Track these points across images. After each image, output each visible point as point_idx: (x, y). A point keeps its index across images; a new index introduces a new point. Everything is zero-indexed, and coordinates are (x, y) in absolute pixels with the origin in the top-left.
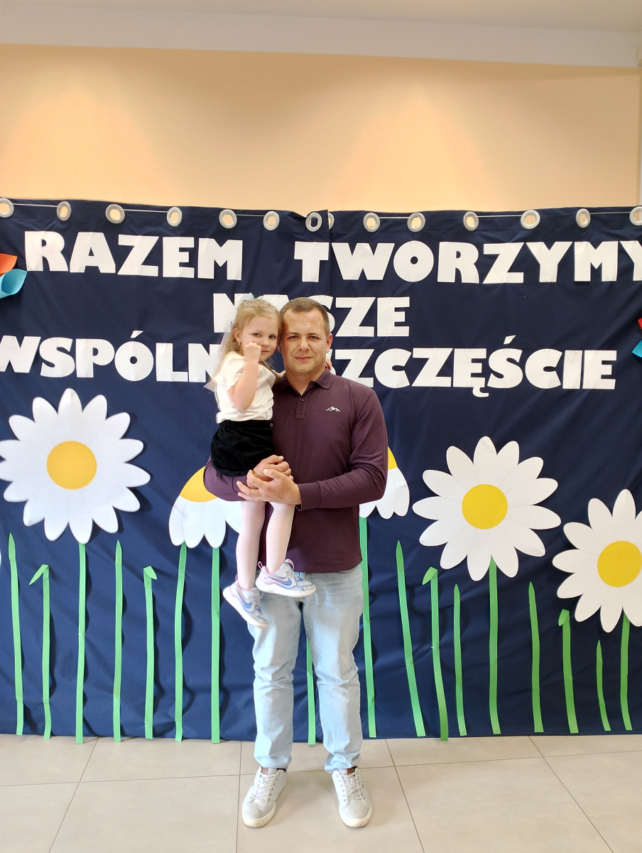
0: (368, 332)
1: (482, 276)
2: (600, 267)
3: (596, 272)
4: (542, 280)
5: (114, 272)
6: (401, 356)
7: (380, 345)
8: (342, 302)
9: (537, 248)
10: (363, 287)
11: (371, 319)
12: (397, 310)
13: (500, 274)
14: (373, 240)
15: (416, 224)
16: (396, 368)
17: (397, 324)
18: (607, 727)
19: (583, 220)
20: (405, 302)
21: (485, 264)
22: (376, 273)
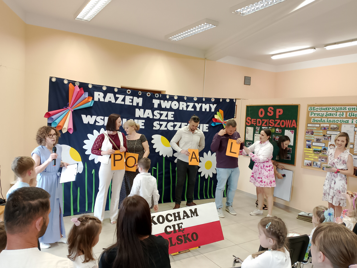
0: (166, 118)
1: (187, 109)
3: (206, 109)
4: (197, 110)
5: (115, 102)
6: (172, 124)
7: (168, 121)
8: (162, 112)
9: (196, 104)
10: (165, 109)
11: (167, 116)
12: (172, 114)
13: (190, 109)
14: (168, 100)
15: (176, 98)
16: (171, 126)
17: (172, 117)
18: (205, 198)
19: (204, 100)
20: (173, 113)
21: (187, 106)
22: (168, 107)
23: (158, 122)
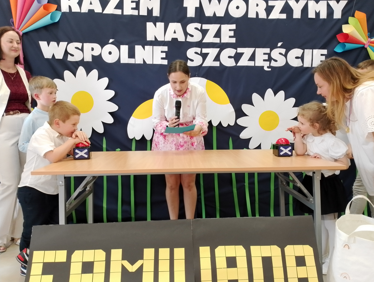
0: (217, 40)
1: (268, 15)
2: (319, 12)
3: (318, 14)
4: (294, 17)
5: (101, 12)
6: (231, 52)
7: (222, 46)
8: (205, 27)
9: (292, 3)
10: (215, 20)
11: (218, 34)
12: (230, 30)
13: (276, 15)
16: (230, 57)
17: (230, 37)
20: (233, 27)
21: (269, 10)
22: (221, 14)
23: (198, 50)
